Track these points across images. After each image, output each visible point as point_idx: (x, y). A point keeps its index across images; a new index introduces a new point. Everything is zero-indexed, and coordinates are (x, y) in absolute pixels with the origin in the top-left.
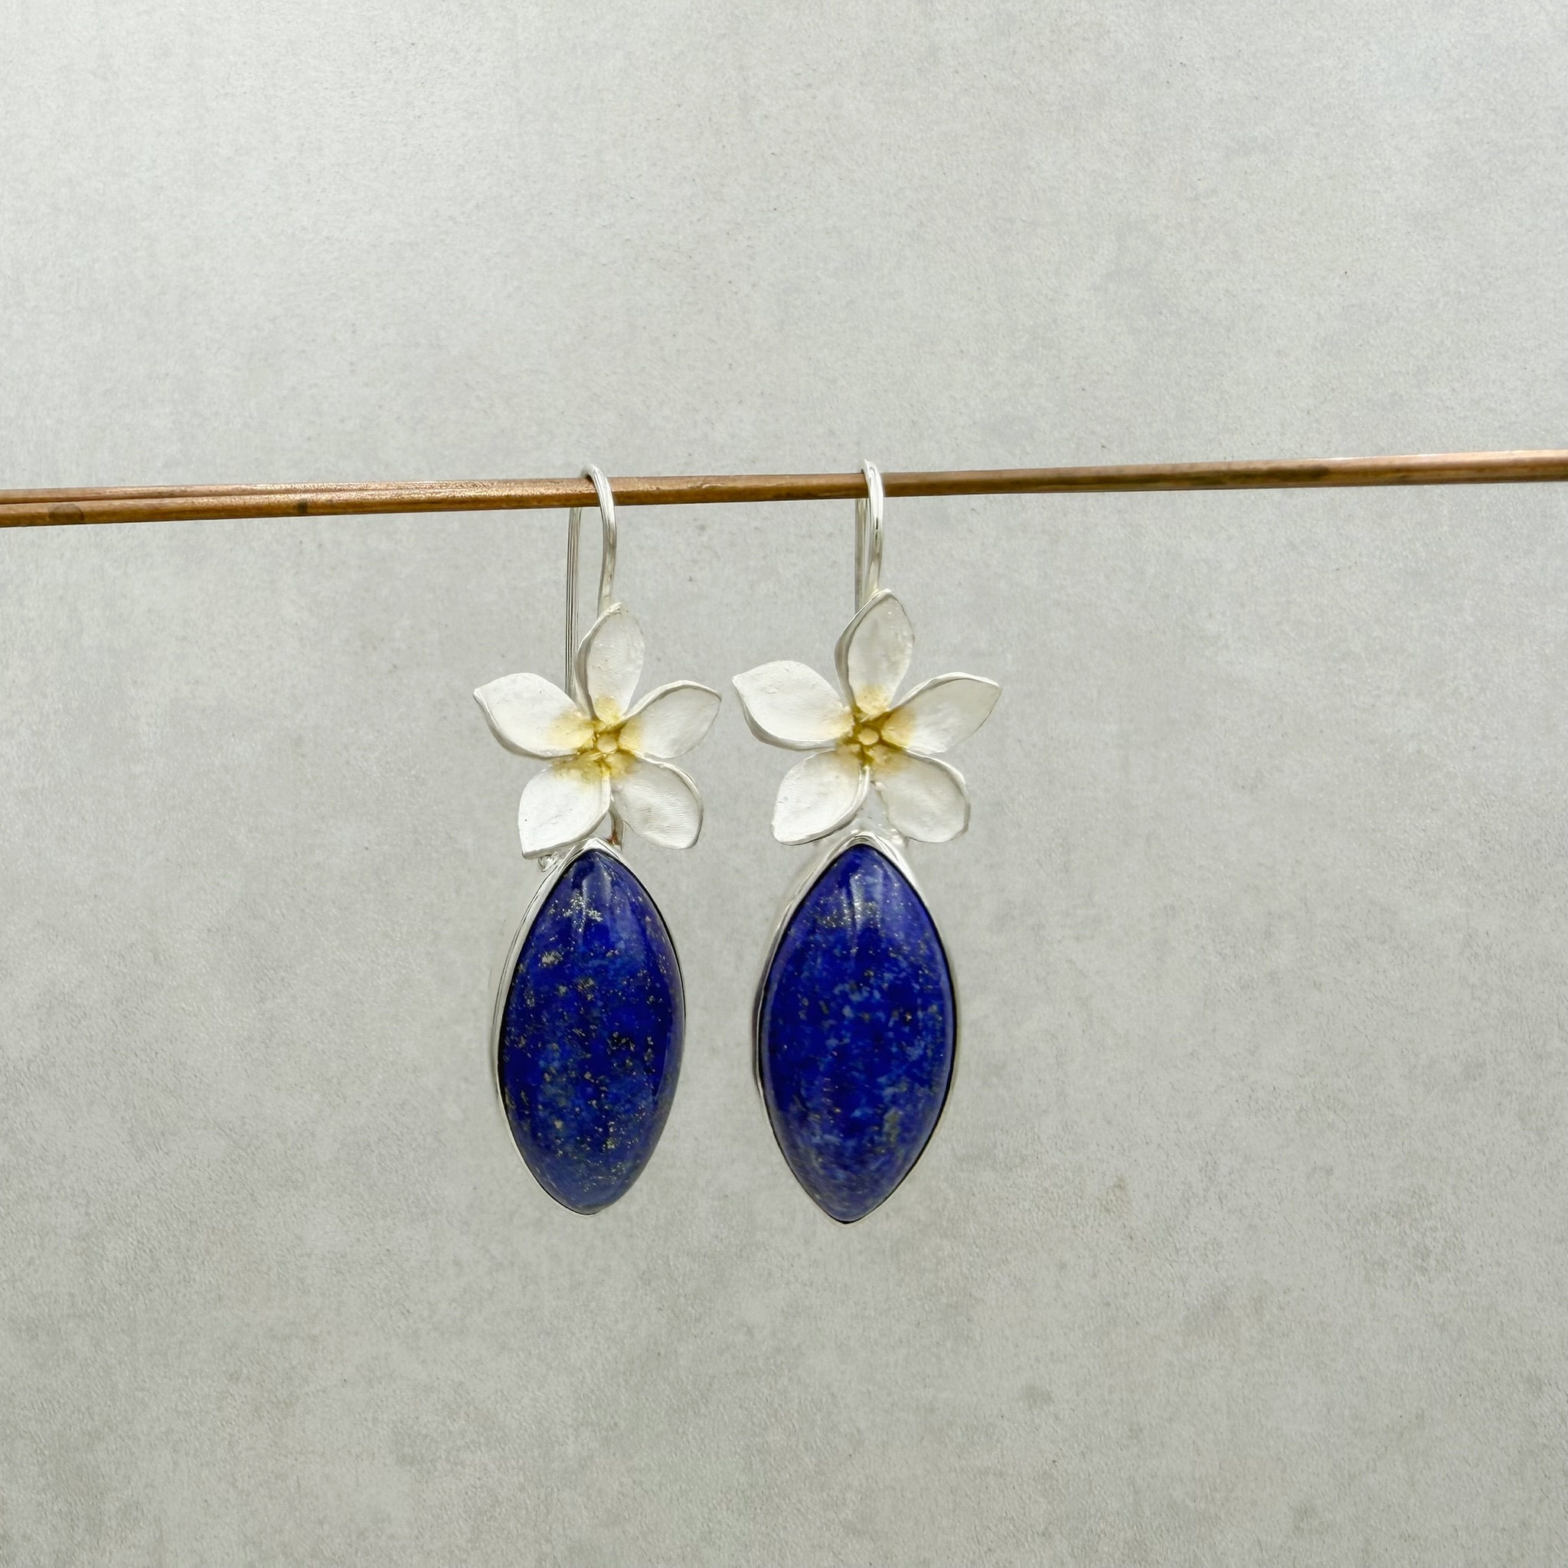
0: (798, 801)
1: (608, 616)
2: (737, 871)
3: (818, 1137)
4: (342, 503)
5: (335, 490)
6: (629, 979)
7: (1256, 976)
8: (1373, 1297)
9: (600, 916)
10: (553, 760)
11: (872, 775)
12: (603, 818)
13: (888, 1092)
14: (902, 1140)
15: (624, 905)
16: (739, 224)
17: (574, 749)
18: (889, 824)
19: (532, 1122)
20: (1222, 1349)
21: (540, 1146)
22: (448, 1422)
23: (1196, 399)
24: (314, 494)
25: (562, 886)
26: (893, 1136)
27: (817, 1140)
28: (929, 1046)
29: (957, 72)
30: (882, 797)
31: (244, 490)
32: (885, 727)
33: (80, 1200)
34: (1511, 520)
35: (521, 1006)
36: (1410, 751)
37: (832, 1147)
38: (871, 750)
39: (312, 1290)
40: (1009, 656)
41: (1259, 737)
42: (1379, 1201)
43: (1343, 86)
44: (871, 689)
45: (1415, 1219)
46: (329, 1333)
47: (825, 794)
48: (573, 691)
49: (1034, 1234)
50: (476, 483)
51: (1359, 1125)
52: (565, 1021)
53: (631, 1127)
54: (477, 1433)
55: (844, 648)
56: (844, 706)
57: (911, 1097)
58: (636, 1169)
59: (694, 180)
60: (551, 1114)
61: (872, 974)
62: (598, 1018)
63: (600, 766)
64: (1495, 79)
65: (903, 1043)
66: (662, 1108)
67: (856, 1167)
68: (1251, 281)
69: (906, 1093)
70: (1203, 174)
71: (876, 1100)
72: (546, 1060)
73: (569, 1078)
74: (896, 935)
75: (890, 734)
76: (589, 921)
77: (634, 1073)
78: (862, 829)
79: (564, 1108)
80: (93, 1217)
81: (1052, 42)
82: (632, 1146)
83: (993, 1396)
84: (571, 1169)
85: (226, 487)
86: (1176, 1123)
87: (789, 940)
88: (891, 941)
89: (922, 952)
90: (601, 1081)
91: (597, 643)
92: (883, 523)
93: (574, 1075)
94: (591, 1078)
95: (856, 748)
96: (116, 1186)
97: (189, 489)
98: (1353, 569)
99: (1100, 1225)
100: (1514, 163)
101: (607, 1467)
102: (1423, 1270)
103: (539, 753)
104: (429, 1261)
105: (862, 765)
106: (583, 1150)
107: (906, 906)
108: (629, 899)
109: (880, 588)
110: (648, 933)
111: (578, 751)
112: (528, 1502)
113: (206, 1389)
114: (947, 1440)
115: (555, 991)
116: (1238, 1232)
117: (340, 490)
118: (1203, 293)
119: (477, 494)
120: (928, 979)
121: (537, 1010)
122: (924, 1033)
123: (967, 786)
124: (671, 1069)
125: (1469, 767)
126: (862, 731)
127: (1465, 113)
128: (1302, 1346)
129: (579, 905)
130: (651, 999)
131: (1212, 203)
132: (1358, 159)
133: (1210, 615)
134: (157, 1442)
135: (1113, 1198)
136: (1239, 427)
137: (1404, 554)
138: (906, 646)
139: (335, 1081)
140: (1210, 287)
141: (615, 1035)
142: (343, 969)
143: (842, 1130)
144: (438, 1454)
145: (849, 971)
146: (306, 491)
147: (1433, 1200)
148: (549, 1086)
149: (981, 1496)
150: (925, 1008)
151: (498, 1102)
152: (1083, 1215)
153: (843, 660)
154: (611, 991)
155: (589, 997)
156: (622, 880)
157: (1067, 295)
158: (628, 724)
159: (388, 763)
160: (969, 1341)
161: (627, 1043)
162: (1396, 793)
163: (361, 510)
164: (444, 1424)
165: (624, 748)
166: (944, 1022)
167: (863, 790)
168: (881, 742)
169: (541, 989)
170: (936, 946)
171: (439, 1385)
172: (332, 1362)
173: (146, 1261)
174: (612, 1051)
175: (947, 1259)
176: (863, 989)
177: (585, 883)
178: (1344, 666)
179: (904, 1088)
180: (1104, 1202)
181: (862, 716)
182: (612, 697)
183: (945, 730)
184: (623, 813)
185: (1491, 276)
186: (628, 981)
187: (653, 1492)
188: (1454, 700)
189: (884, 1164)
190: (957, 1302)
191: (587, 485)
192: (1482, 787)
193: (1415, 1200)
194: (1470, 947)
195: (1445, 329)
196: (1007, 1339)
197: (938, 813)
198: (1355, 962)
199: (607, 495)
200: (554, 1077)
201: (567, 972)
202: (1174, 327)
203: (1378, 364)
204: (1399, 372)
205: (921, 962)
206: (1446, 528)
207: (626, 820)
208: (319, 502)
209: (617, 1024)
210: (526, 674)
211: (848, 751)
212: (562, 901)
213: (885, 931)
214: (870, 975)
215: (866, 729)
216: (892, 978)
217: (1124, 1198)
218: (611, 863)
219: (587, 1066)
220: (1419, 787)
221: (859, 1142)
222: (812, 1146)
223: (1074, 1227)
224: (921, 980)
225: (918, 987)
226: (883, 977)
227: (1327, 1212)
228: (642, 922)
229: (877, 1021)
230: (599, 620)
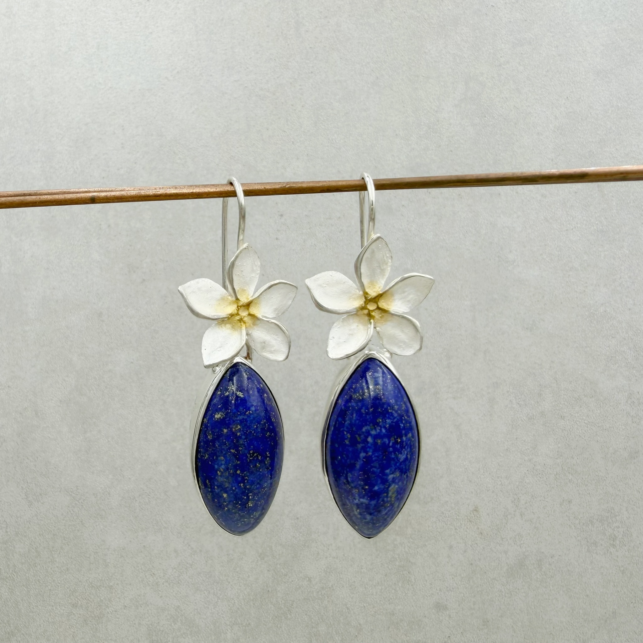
0: (340, 338)
1: (242, 250)
2: (300, 370)
3: (357, 500)
4: (112, 197)
5: (109, 191)
6: (257, 425)
7: (535, 413)
8: (592, 558)
9: (243, 395)
10: (218, 320)
11: (375, 325)
12: (243, 347)
13: (391, 477)
14: (397, 498)
15: (254, 388)
16: (295, 79)
17: (228, 314)
18: (383, 346)
19: (212, 494)
20: (524, 583)
21: (216, 506)
22: (173, 624)
24: (99, 193)
25: (223, 381)
26: (393, 497)
27: (356, 501)
28: (409, 453)
30: (379, 335)
31: (65, 192)
32: (380, 301)
35: (206, 439)
36: (601, 311)
37: (364, 505)
38: (373, 312)
39: (110, 565)
41: (534, 306)
42: (593, 515)
43: (564, 15)
44: (372, 283)
45: (610, 523)
46: (117, 584)
47: (352, 335)
48: (226, 287)
49: (437, 533)
50: (177, 187)
51: (583, 480)
52: (227, 446)
53: (259, 496)
54: (186, 629)
55: (359, 263)
56: (359, 292)
57: (401, 478)
58: (262, 515)
60: (221, 490)
61: (381, 420)
62: (243, 444)
63: (240, 322)
64: (631, 11)
65: (397, 453)
66: (274, 486)
67: (376, 513)
68: (525, 102)
69: (399, 476)
70: (503, 54)
71: (384, 481)
72: (218, 464)
73: (229, 473)
74: (391, 401)
75: (383, 304)
76: (237, 397)
77: (261, 470)
78: (370, 350)
79: (228, 487)
80: (9, 533)
82: (261, 505)
83: (420, 607)
84: (231, 516)
85: (56, 191)
86: (501, 481)
87: (338, 406)
88: (389, 404)
89: (403, 408)
90: (244, 474)
91: (237, 263)
92: (375, 202)
93: (232, 472)
94: (240, 473)
95: (366, 312)
96: (19, 519)
97: (38, 192)
98: (574, 230)
99: (467, 528)
102: (614, 546)
103: (211, 317)
105: (370, 320)
106: (236, 507)
107: (394, 386)
108: (256, 386)
109: (375, 234)
110: (265, 402)
111: (230, 315)
113: (62, 611)
114: (400, 628)
115: (222, 431)
116: (530, 530)
118: (504, 107)
119: (178, 192)
120: (407, 421)
121: (213, 441)
122: (406, 447)
123: (421, 327)
124: (278, 467)
125: (628, 318)
126: (369, 303)
127: (618, 26)
128: (560, 582)
129: (233, 390)
130: (268, 434)
131: (507, 67)
132: (571, 47)
133: (511, 251)
134: (40, 636)
135: (473, 516)
137: (596, 223)
138: (388, 261)
140: (507, 105)
141: (251, 452)
142: (122, 417)
143: (369, 497)
144: (168, 639)
145: (369, 420)
146: (95, 192)
147: (617, 514)
148: (220, 477)
150: (406, 435)
151: (196, 485)
152: (459, 523)
153: (359, 269)
154: (249, 431)
155: (238, 434)
156: (253, 377)
157: (443, 109)
158: (253, 302)
159: (141, 324)
160: (409, 582)
161: (257, 456)
162: (596, 330)
163: (121, 200)
164: (171, 625)
165: (252, 313)
166: (415, 440)
167: (370, 332)
168: (378, 308)
169: (215, 431)
170: (409, 405)
171: (168, 607)
172: (119, 598)
173: (34, 553)
174: (250, 460)
175: (399, 545)
176: (377, 428)
177: (235, 378)
178: (571, 273)
179: (397, 474)
180: (469, 518)
181: (368, 296)
182: (245, 289)
183: (409, 301)
184: (252, 344)
185: (632, 98)
188: (620, 288)
189: (389, 511)
190: (403, 565)
191: (230, 187)
192: (634, 327)
193: (609, 514)
194: (631, 399)
195: (612, 122)
196: (427, 581)
197: (407, 341)
198: (579, 406)
199: (240, 192)
200: (222, 473)
201: (227, 422)
202: (491, 123)
203: (583, 138)
204: (592, 141)
205: (403, 413)
206: (615, 211)
207: (254, 348)
208: (101, 197)
209: (252, 447)
210: (203, 279)
211: (363, 313)
212: (224, 388)
213: (385, 399)
214: (379, 421)
215: (371, 302)
216: (390, 422)
217: (478, 516)
218: (247, 368)
219: (238, 468)
220: (606, 327)
221: (377, 501)
222: (354, 504)
223: (456, 529)
224: (404, 422)
225: (403, 425)
226: (386, 422)
227: (569, 520)
228: (263, 397)
229: (384, 443)
230: (238, 252)
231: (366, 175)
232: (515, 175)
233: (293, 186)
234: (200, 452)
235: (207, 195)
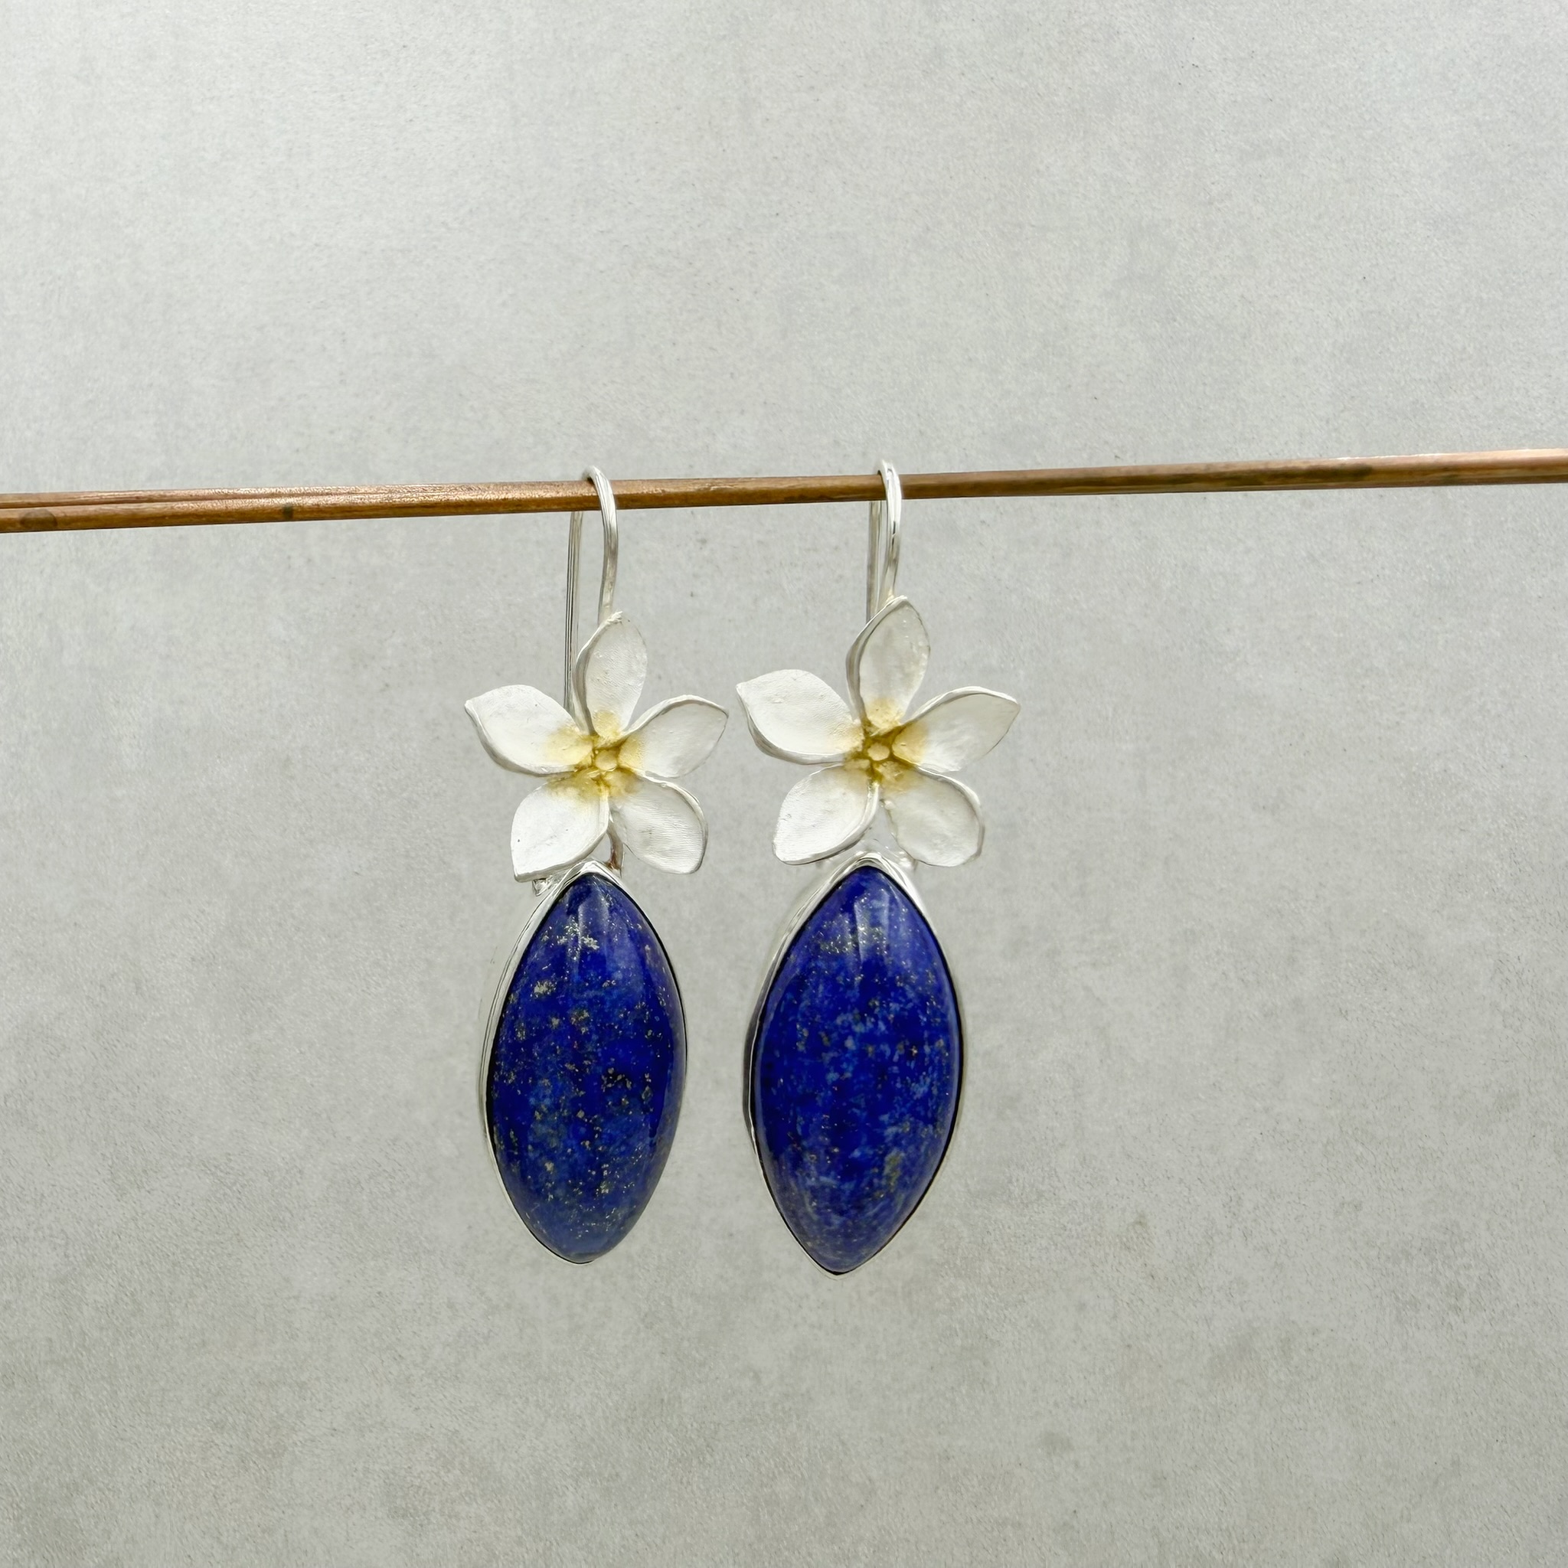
0: (803, 819)
1: (609, 626)
2: (742, 896)
3: (813, 1179)
4: (330, 508)
5: (323, 494)
6: (626, 1012)
7: (1279, 1004)
8: (1405, 1338)
9: (597, 944)
10: (548, 778)
11: (881, 793)
12: (601, 839)
13: (890, 1131)
14: (903, 1185)
15: (622, 932)
16: (740, 229)
17: (570, 766)
18: (897, 845)
19: (521, 1163)
20: (1248, 1392)
21: (530, 1190)
22: (442, 1472)
23: (1211, 408)
24: (300, 498)
25: (555, 912)
26: (894, 1179)
27: (811, 1182)
28: (935, 1083)
29: (963, 74)
30: (890, 816)
31: (226, 495)
32: (896, 742)
33: (59, 1241)
34: (1537, 532)
35: (511, 1038)
36: (1437, 770)
37: (827, 1190)
38: (881, 766)
39: (300, 1334)
40: (1021, 672)
41: (1281, 756)
42: (1411, 1238)
43: (1359, 88)
44: (883, 702)
45: (1449, 1257)
46: (318, 1379)
47: (830, 812)
48: (571, 708)
49: (1051, 1273)
50: (472, 486)
51: (1388, 1158)
52: (557, 1055)
53: (626, 1170)
54: (473, 1484)
55: (856, 657)
56: (853, 720)
57: (914, 1139)
58: (633, 1215)
59: (693, 185)
60: (541, 1155)
61: (877, 1003)
62: (592, 1053)
63: (598, 784)
64: (1515, 80)
65: (907, 1078)
67: (853, 1212)
68: (1267, 287)
69: (909, 1133)
70: (1217, 178)
71: (877, 1140)
72: (537, 1096)
73: (560, 1117)
74: (904, 963)
75: (902, 750)
76: (585, 948)
77: (631, 1113)
78: (869, 850)
79: (555, 1148)
81: (1060, 44)
82: (628, 1192)
83: (1010, 1443)
84: (560, 1214)
85: (207, 491)
86: (1198, 1157)
88: (899, 970)
89: (930, 982)
90: (594, 1120)
91: (597, 654)
92: (900, 526)
93: (566, 1114)
94: (585, 1117)
95: (865, 764)
96: (96, 1226)
97: (168, 494)
98: (1376, 582)
99: (1120, 1263)
100: (1536, 165)
101: (609, 1520)
102: (1457, 1310)
103: (534, 770)
104: (422, 1304)
105: (871, 782)
106: (574, 1195)
107: (914, 932)
108: (627, 926)
109: (896, 594)
110: (648, 962)
111: (576, 768)
112: (526, 1556)
113: (190, 1439)
114: (963, 1489)
115: (548, 1023)
116: (1263, 1270)
117: (327, 494)
118: (1218, 299)
119: (473, 498)
120: (935, 1012)
121: (528, 1043)
122: (930, 1070)
123: (981, 807)
124: (671, 1108)
125: (1498, 787)
126: (872, 746)
127: (1485, 115)
128: (1332, 1390)
129: (575, 932)
130: (649, 1034)
131: (1227, 207)
132: (1376, 162)
133: (1229, 630)
134: (138, 1495)
135: (1134, 1235)
136: (1255, 436)
137: (1428, 566)
138: (921, 657)
139: (324, 1116)
140: (1225, 294)
141: (611, 1071)
142: (333, 999)
143: (839, 1172)
144: (432, 1506)
145: (853, 1000)
146: (291, 495)
147: (1467, 1237)
148: (540, 1125)
149: (999, 1549)
150: (931, 1043)
151: (486, 1141)
152: (1102, 1253)
153: (855, 669)
154: (607, 1024)
155: (584, 1030)
156: (621, 906)
157: (1078, 302)
158: (628, 740)
159: (379, 785)
160: (985, 1386)
161: (623, 1080)
162: (1423, 813)
163: (347, 514)
164: (437, 1474)
165: (623, 765)
166: (951, 1056)
167: (871, 808)
168: (892, 758)
169: (533, 1021)
170: (944, 977)
171: (433, 1434)
172: (321, 1410)
173: (127, 1304)
174: (608, 1089)
176: (868, 1019)
177: (581, 910)
178: (1367, 682)
179: (907, 1127)
180: (1125, 1239)
181: (872, 730)
182: (612, 711)
183: (960, 747)
184: (622, 834)
185: (1513, 282)
186: (625, 1014)
187: (657, 1545)
188: (1480, 717)
189: (882, 1210)
190: (972, 1345)
191: (587, 488)
192: (1512, 807)
193: (1447, 1236)
194: (1501, 972)
195: (1467, 336)
196: (1024, 1383)
197: (950, 834)
198: (1382, 988)
199: (608, 497)
200: (545, 1115)
201: (560, 1003)
202: (1188, 334)
203: (1399, 371)
204: (1421, 379)
205: (929, 993)
206: (1470, 540)
207: (626, 842)
208: (305, 506)
209: (613, 1060)
210: (521, 686)
211: (857, 767)
212: (556, 928)
213: (891, 958)
214: (875, 1005)
215: (877, 744)
216: (898, 1009)
217: (1145, 1235)
218: (609, 887)
219: (580, 1105)
220: (1446, 807)
221: (857, 1186)
222: (806, 1189)
223: (1093, 1265)
224: (928, 1012)
225: (925, 1019)
226: (888, 1008)
227: (1356, 1249)
228: (641, 950)
229: (881, 1054)
230: (599, 629)
231: (885, 466)
232: (1212, 470)
233: (726, 489)
234: (499, 1068)
235: (538, 506)
